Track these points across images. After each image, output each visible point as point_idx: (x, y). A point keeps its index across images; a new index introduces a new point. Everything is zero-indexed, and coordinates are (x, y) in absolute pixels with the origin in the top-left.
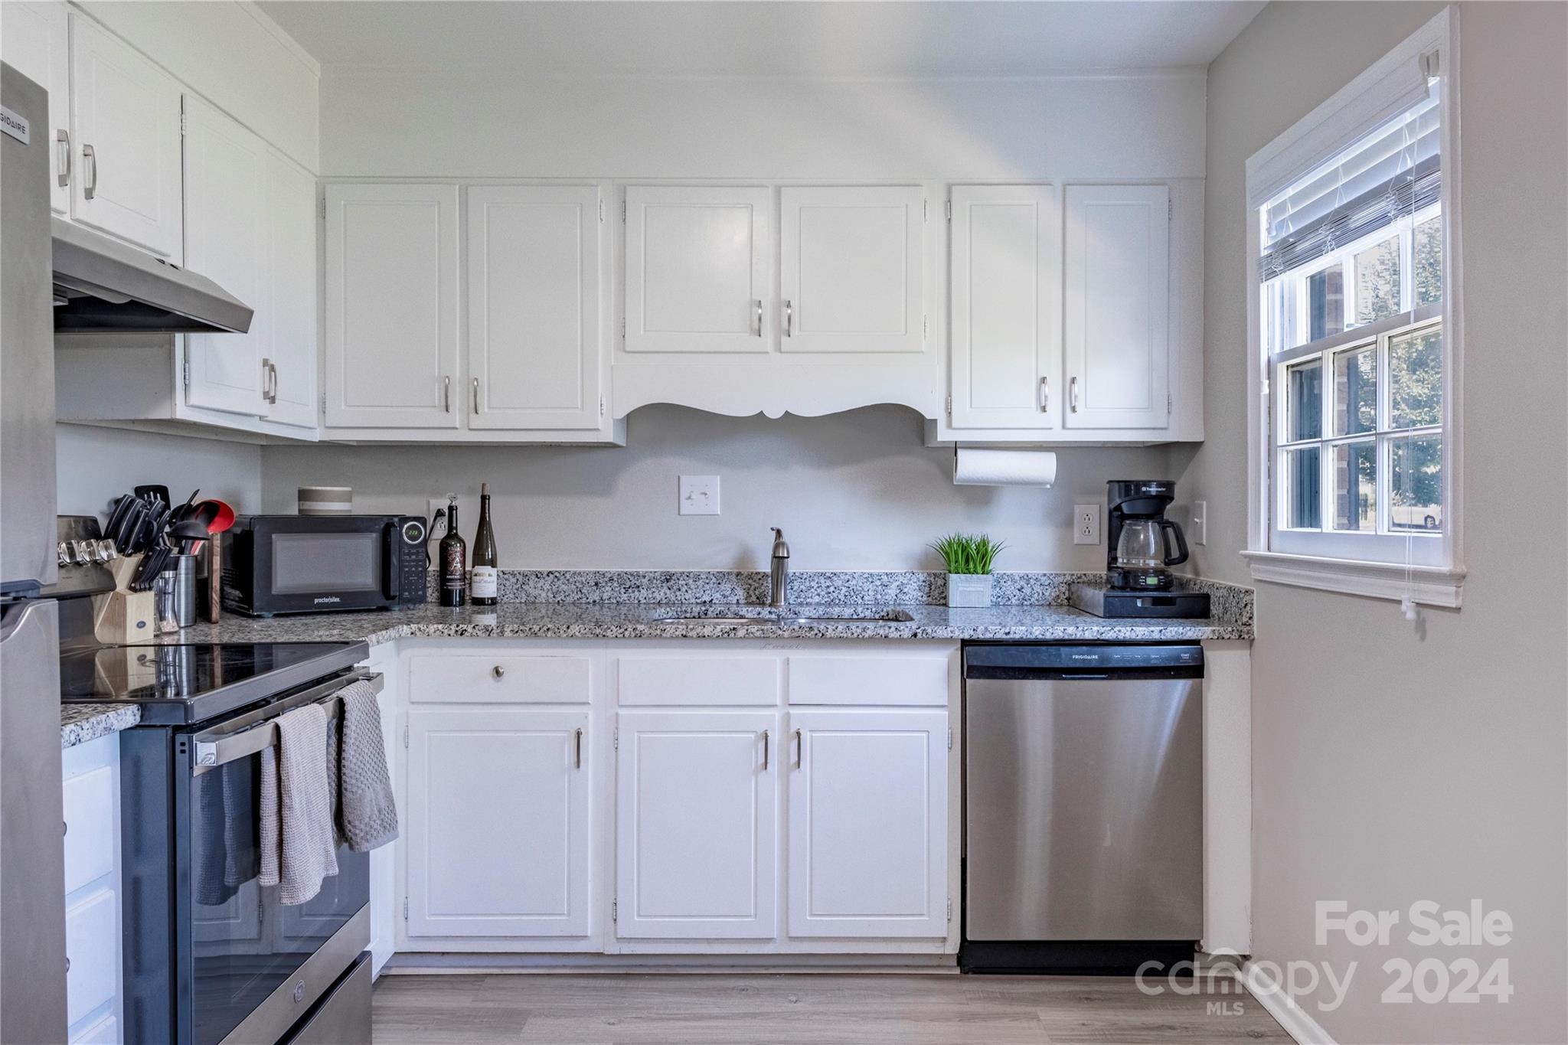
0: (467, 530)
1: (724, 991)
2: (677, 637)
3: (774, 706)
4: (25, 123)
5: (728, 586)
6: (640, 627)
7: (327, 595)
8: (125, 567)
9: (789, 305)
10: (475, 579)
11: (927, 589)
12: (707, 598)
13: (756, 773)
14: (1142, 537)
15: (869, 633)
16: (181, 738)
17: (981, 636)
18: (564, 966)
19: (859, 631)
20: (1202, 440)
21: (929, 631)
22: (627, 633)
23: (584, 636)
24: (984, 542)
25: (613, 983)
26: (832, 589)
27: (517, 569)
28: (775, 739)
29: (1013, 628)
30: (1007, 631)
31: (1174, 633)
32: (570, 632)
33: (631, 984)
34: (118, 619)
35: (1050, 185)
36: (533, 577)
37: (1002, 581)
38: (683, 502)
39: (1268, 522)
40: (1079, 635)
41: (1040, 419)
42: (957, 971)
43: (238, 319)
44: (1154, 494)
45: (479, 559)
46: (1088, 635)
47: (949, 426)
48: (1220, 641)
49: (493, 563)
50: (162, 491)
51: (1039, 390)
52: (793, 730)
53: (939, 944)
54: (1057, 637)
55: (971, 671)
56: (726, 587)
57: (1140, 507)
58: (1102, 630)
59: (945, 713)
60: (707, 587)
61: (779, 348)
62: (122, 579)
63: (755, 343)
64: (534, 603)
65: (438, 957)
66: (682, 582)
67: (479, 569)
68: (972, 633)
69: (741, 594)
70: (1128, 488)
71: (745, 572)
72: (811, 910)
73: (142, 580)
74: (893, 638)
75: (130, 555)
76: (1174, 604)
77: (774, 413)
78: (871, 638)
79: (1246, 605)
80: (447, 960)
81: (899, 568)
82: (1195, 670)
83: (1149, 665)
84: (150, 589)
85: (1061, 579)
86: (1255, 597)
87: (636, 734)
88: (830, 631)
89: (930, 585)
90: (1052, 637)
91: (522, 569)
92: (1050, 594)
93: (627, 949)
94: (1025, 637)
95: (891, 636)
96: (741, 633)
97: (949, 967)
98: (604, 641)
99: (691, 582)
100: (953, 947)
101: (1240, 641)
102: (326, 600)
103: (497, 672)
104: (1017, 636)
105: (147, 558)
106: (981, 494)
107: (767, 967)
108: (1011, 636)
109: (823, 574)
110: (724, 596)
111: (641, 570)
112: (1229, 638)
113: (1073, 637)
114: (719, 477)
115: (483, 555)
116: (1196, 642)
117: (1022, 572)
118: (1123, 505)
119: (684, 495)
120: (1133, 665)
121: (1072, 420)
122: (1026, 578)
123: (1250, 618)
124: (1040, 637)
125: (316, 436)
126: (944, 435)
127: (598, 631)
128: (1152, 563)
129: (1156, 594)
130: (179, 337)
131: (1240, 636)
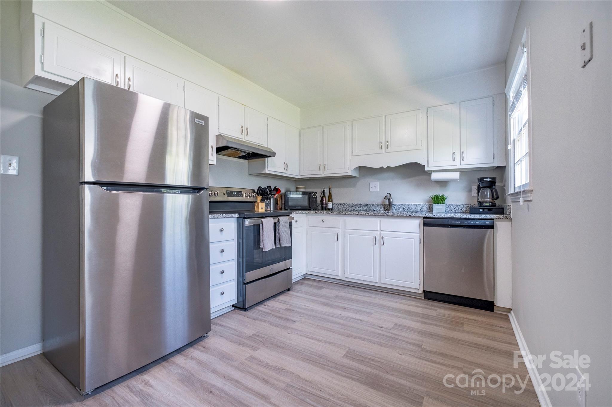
0: (327, 195)
1: (364, 291)
2: (356, 215)
3: (378, 231)
4: (203, 122)
5: (380, 207)
6: (349, 212)
7: (298, 206)
8: (259, 198)
9: (388, 142)
10: (328, 204)
11: (429, 208)
12: (375, 210)
13: (374, 246)
14: (485, 193)
15: (399, 215)
16: (244, 219)
17: (427, 216)
18: (336, 282)
19: (396, 214)
20: (505, 165)
21: (414, 215)
22: (346, 214)
23: (338, 214)
24: (443, 196)
25: (344, 286)
26: (404, 208)
27: (337, 203)
28: (378, 238)
29: (436, 214)
30: (434, 215)
31: (484, 217)
32: (336, 213)
33: (348, 287)
34: (258, 207)
35: (456, 103)
36: (340, 205)
37: (450, 206)
38: (371, 188)
39: (514, 185)
40: (455, 217)
41: (454, 163)
42: (423, 298)
43: (273, 154)
44: (489, 181)
45: (329, 201)
46: (457, 217)
47: (428, 166)
48: (499, 219)
49: (332, 202)
50: (270, 187)
51: (453, 156)
52: (382, 236)
53: (417, 290)
54: (448, 217)
55: (425, 224)
56: (379, 207)
57: (485, 185)
58: (462, 215)
59: (419, 235)
60: (375, 207)
61: (386, 152)
62: (259, 201)
63: (381, 151)
64: (340, 210)
65: (314, 276)
66: (370, 206)
67: (329, 203)
68: (425, 215)
69: (383, 209)
70: (481, 180)
71: (384, 204)
72: (386, 277)
73: (262, 201)
74: (405, 216)
75: (260, 196)
76: (492, 210)
77: (385, 166)
78: (399, 216)
79: (508, 209)
80: (316, 277)
81: (421, 203)
82: (492, 227)
83: (475, 225)
84: (264, 202)
85: (467, 206)
86: (511, 207)
87: (349, 235)
88: (390, 214)
89: (429, 207)
90: (447, 217)
91: (338, 203)
92: (464, 210)
93: (347, 280)
94: (439, 217)
95: (404, 215)
96: (370, 214)
97: (422, 297)
98: (342, 215)
99: (372, 206)
100: (421, 291)
101: (506, 219)
102: (298, 207)
103: (323, 221)
104: (437, 216)
105: (263, 197)
106: (443, 183)
107: (377, 289)
108: (435, 216)
109: (402, 204)
110: (379, 209)
111: (361, 203)
112: (503, 218)
113: (453, 217)
114: (378, 183)
115: (329, 200)
116: (493, 219)
117: (455, 204)
118: (480, 184)
119: (371, 187)
120: (471, 225)
121: (462, 163)
122: (457, 206)
123: (510, 213)
124: (443, 217)
125: (299, 177)
126: (427, 169)
127: (341, 213)
128: (488, 200)
129: (489, 208)
130: (266, 159)
131: (506, 218)
